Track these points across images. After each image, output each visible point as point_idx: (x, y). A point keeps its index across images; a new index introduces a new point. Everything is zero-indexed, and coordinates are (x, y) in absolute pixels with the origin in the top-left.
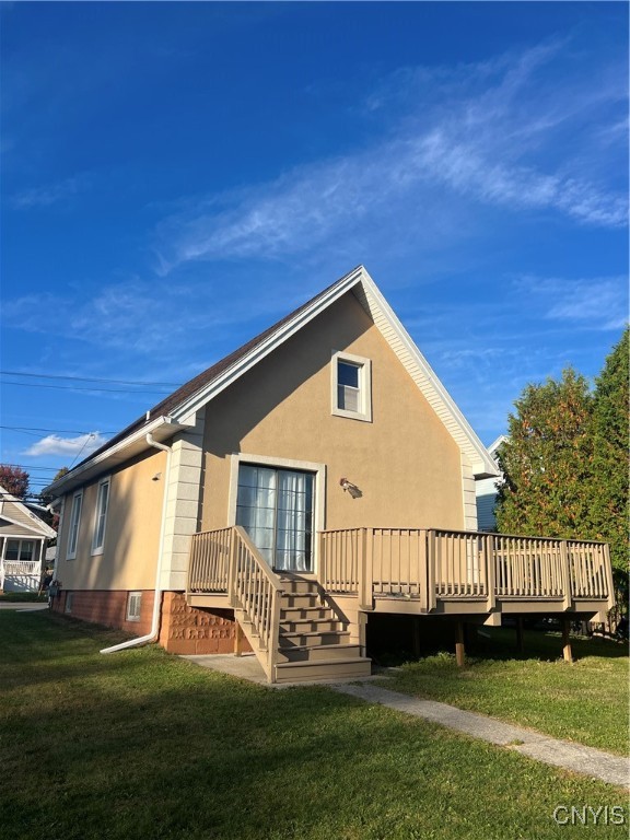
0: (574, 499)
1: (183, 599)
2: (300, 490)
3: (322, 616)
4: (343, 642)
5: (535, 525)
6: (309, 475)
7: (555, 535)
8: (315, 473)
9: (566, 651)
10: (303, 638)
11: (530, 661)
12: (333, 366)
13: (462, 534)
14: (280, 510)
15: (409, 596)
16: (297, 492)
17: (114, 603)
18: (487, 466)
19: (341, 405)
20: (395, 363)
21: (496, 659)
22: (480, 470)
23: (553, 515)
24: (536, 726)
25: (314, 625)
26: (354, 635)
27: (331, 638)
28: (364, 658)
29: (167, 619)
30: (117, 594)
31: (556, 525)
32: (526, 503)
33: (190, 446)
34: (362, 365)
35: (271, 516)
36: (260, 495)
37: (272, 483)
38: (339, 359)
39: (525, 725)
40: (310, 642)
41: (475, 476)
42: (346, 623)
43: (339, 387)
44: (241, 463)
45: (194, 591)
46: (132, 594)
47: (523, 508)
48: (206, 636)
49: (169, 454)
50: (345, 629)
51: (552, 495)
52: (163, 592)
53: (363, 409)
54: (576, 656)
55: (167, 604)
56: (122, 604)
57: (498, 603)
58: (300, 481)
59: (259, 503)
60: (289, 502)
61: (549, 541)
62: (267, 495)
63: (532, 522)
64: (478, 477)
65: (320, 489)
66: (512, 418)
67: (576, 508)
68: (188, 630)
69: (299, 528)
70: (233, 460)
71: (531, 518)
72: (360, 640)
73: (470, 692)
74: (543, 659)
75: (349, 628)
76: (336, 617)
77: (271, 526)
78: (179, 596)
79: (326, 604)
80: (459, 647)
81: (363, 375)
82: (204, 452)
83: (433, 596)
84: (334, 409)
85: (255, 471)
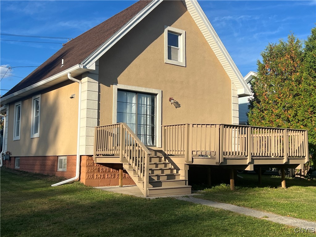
0: (291, 107)
1: (92, 159)
2: (148, 104)
3: (165, 166)
4: (177, 178)
5: (269, 121)
6: (153, 96)
7: (279, 126)
8: (156, 95)
9: (283, 183)
10: (158, 176)
11: (265, 188)
12: (165, 34)
13: (231, 126)
14: (138, 114)
15: (210, 157)
16: (147, 105)
17: (49, 163)
18: (245, 90)
19: (170, 57)
20: (198, 33)
21: (249, 187)
22: (242, 92)
23: (278, 116)
24: (273, 212)
25: (162, 170)
26: (182, 175)
27: (171, 177)
28: (187, 186)
29: (84, 169)
30: (51, 158)
31: (280, 121)
32: (265, 110)
33: (92, 80)
34: (180, 34)
35: (134, 117)
36: (128, 106)
37: (134, 100)
38: (169, 31)
39: (268, 211)
40: (161, 179)
41: (239, 95)
42: (178, 169)
43: (168, 47)
44: (119, 90)
45: (98, 156)
46: (60, 158)
47: (263, 112)
48: (104, 177)
49: (80, 84)
50: (177, 172)
51: (279, 105)
52: (81, 156)
53: (181, 59)
54: (287, 186)
55: (84, 161)
56: (54, 163)
57: (253, 160)
58: (148, 99)
59: (128, 111)
60: (143, 111)
61: (276, 129)
62: (131, 107)
63: (268, 120)
64: (240, 96)
65: (159, 103)
66: (260, 63)
67: (291, 112)
68: (95, 175)
69: (148, 124)
70: (115, 88)
71: (267, 117)
72: (185, 178)
73: (240, 200)
74: (272, 187)
75: (180, 172)
76: (172, 167)
77: (134, 123)
78: (90, 158)
79: (167, 161)
80: (231, 181)
81: (181, 39)
82: (99, 84)
83: (222, 156)
84: (166, 60)
85: (125, 94)
